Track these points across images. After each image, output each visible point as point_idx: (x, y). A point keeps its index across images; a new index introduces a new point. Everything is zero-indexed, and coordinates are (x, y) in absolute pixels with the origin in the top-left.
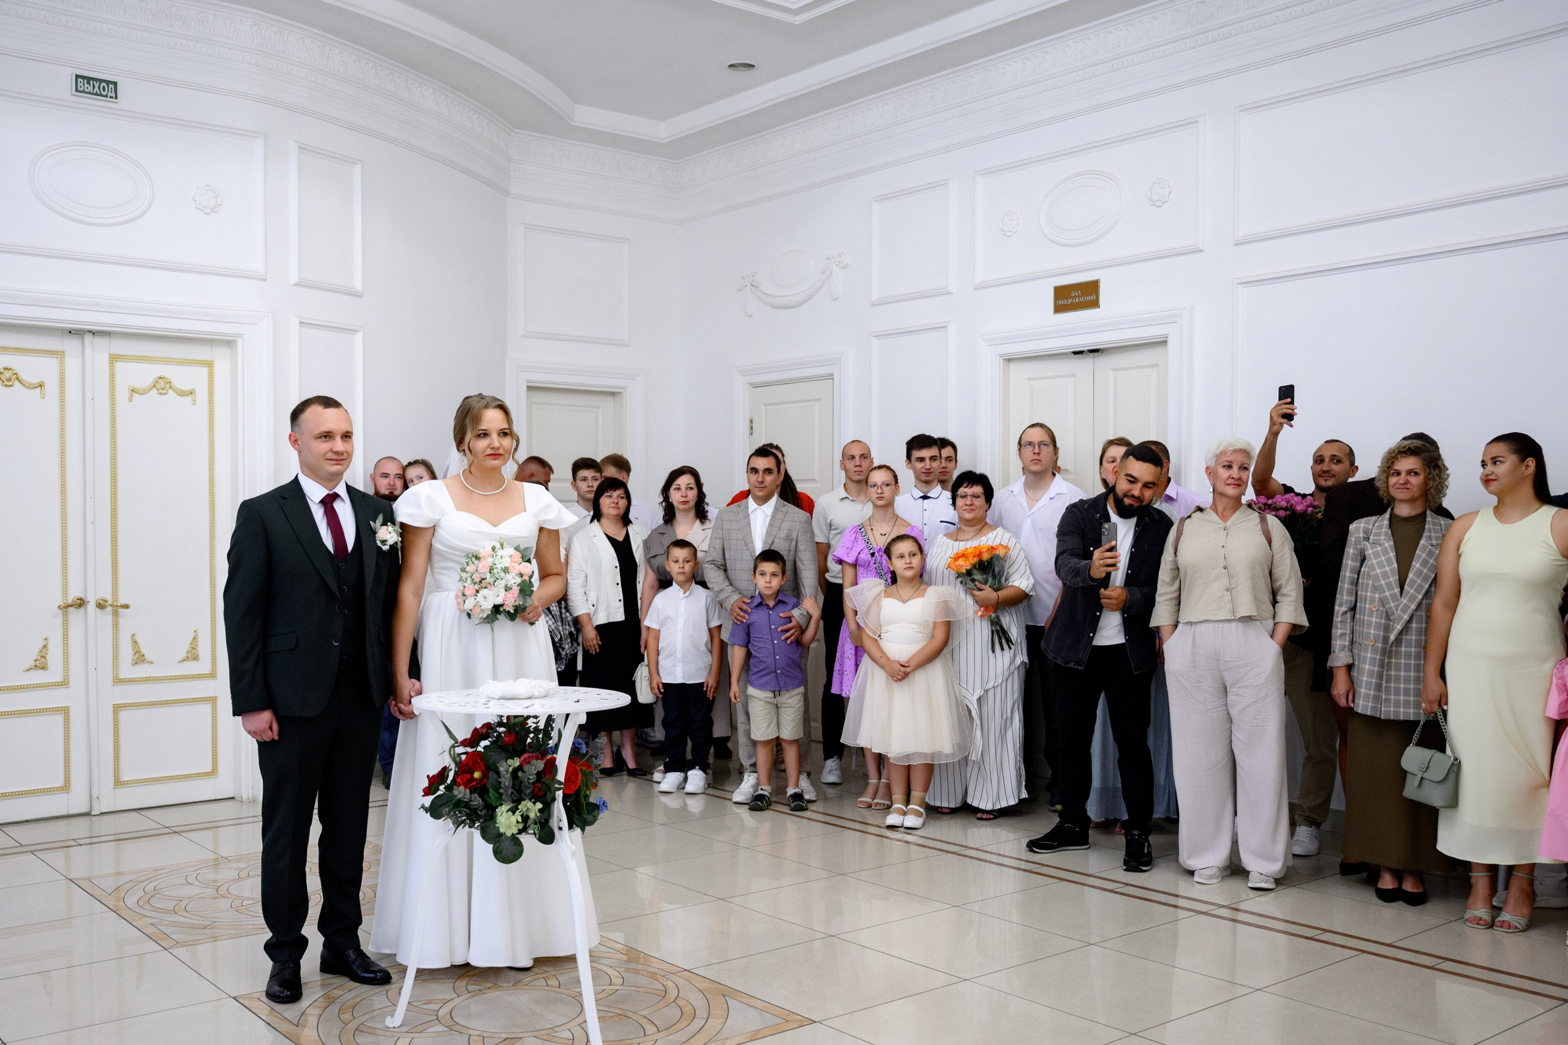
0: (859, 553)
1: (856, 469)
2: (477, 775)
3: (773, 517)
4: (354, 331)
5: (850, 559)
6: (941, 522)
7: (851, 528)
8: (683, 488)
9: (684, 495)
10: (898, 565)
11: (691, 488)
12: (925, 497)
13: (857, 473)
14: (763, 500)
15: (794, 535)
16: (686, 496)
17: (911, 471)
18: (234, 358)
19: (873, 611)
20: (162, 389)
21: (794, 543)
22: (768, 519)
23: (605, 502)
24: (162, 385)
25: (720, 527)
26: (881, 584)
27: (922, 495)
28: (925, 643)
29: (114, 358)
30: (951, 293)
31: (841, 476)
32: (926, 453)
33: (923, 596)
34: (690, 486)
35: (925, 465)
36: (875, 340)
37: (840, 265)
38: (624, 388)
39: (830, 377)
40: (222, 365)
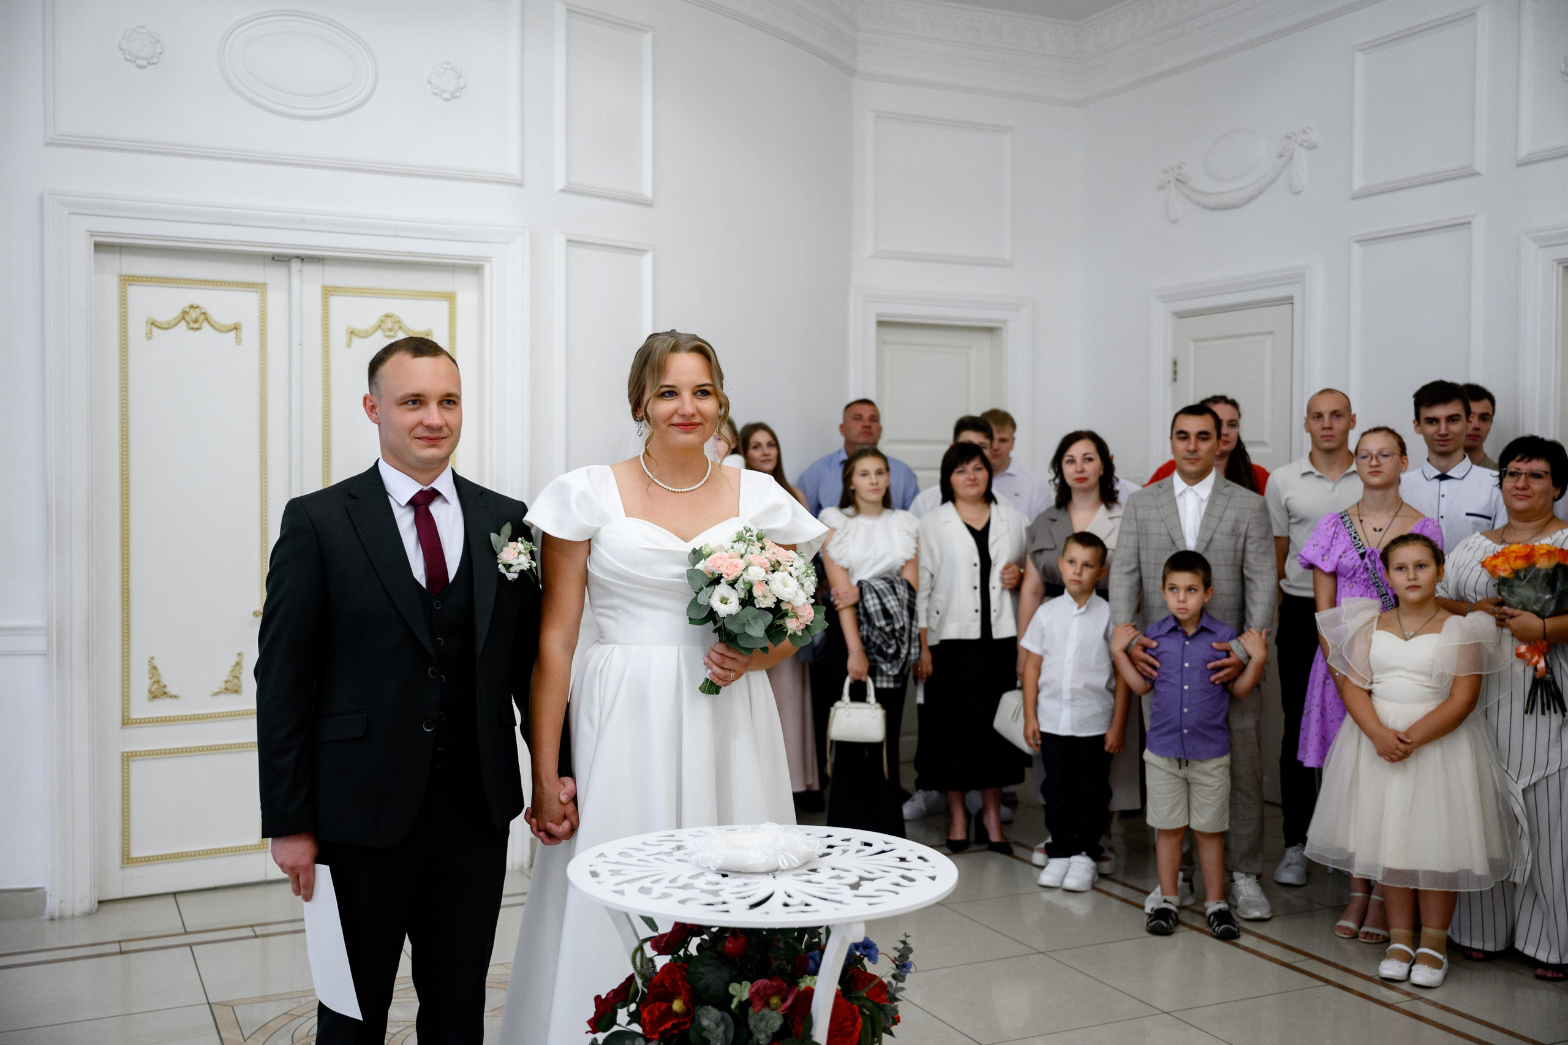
0: (1340, 557)
1: (1325, 433)
2: (677, 1005)
3: (1212, 501)
4: (639, 251)
5: (1328, 567)
6: (1468, 514)
7: (1328, 518)
8: (1079, 460)
9: (1079, 470)
10: (1399, 579)
11: (1090, 460)
12: (1443, 477)
13: (1325, 438)
14: (1194, 478)
15: (1243, 528)
16: (1082, 472)
17: (1421, 437)
18: (481, 287)
19: (1359, 647)
20: (390, 330)
21: (1242, 539)
22: (1204, 505)
23: (958, 479)
24: (389, 324)
25: (1134, 516)
26: (1373, 607)
27: (1438, 473)
28: (1440, 702)
29: (328, 292)
30: (1478, 174)
31: (1306, 443)
32: (1441, 411)
33: (1438, 630)
34: (1088, 456)
35: (1439, 430)
36: (1356, 248)
37: (1306, 144)
38: (1005, 322)
39: (1289, 300)
40: (466, 298)
